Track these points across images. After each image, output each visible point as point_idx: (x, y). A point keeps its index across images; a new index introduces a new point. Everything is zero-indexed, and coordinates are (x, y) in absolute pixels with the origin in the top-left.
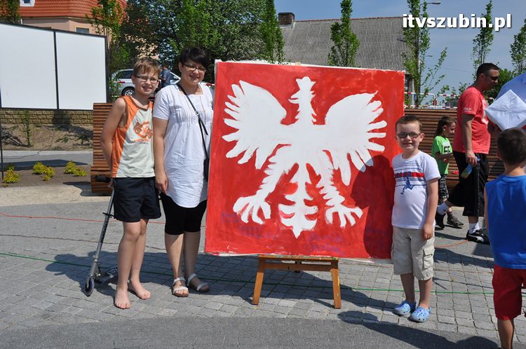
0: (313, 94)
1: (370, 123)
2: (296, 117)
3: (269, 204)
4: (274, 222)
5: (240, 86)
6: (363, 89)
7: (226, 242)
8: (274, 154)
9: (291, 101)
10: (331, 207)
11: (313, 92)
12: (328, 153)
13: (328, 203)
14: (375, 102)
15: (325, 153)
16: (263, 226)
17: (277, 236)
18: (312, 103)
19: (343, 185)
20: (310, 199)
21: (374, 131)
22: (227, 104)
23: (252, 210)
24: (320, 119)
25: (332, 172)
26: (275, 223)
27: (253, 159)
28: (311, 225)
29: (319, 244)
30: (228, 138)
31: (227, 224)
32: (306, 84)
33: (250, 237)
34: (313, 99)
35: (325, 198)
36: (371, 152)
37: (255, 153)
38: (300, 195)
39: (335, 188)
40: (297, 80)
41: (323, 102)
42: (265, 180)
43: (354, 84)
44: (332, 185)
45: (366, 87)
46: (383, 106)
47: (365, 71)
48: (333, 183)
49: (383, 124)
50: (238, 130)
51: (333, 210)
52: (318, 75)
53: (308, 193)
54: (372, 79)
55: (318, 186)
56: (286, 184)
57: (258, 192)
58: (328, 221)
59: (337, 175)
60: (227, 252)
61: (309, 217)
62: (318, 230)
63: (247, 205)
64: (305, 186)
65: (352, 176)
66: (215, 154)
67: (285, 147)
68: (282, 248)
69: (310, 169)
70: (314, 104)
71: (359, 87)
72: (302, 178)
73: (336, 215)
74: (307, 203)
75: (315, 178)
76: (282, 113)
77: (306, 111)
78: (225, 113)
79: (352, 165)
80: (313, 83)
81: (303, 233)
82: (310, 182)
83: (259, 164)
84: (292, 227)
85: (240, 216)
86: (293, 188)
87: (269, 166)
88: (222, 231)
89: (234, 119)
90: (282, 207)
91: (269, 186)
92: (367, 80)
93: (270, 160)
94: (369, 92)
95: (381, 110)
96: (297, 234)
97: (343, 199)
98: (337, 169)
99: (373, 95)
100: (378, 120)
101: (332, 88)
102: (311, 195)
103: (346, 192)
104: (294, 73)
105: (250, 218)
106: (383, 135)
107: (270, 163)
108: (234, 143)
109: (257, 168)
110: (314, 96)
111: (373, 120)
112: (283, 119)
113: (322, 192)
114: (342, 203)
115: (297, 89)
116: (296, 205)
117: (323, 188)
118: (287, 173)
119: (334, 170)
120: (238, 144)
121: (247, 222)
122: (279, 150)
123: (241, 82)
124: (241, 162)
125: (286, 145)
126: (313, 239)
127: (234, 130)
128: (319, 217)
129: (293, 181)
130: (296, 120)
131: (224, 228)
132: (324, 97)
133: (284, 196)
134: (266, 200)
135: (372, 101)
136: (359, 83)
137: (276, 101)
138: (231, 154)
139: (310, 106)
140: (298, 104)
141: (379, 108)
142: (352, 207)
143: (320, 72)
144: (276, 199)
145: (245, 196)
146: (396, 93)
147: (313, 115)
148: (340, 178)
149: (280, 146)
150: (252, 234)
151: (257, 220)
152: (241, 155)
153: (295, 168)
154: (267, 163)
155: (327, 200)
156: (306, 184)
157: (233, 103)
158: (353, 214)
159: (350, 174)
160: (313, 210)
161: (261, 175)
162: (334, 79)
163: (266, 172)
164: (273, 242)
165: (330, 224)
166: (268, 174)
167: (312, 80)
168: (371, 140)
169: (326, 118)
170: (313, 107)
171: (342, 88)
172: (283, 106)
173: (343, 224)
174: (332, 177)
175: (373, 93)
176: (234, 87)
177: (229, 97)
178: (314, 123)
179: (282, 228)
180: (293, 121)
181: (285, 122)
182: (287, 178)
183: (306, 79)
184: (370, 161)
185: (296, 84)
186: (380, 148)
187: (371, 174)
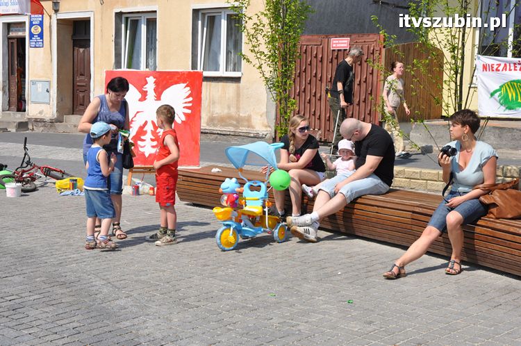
1: (184, 99)
2: (146, 97)
6: (180, 81)
8: (135, 116)
9: (144, 89)
11: (155, 84)
17: (137, 157)
20: (154, 138)
21: (186, 103)
24: (158, 98)
28: (154, 151)
32: (151, 80)
34: (155, 88)
35: (160, 137)
36: (184, 114)
38: (149, 136)
41: (160, 89)
42: (131, 130)
45: (182, 80)
46: (191, 90)
49: (191, 99)
52: (157, 75)
53: (152, 135)
54: (186, 75)
55: (157, 131)
56: (141, 131)
61: (153, 147)
64: (151, 132)
65: (174, 126)
67: (141, 113)
68: (140, 162)
69: (153, 122)
70: (155, 90)
71: (178, 80)
72: (149, 128)
74: (152, 140)
76: (139, 96)
77: (151, 94)
81: (150, 155)
82: (153, 130)
84: (144, 152)
86: (145, 133)
90: (139, 143)
92: (183, 76)
95: (190, 92)
96: (147, 155)
99: (185, 84)
100: (188, 97)
101: (165, 82)
102: (154, 136)
104: (145, 75)
106: (190, 105)
110: (155, 86)
111: (185, 97)
113: (159, 134)
115: (147, 83)
116: (146, 141)
117: (159, 132)
118: (142, 126)
122: (138, 114)
128: (158, 146)
129: (145, 129)
132: (160, 87)
133: (140, 137)
134: (132, 139)
135: (186, 86)
136: (178, 78)
137: (136, 89)
139: (153, 91)
140: (147, 91)
146: (198, 83)
147: (155, 96)
149: (138, 112)
153: (146, 123)
154: (132, 121)
156: (151, 130)
160: (155, 143)
162: (166, 77)
166: (132, 126)
167: (154, 78)
168: (184, 108)
169: (162, 96)
170: (155, 92)
171: (170, 81)
172: (140, 92)
178: (155, 100)
179: (140, 153)
180: (145, 99)
181: (140, 100)
182: (141, 128)
183: (151, 78)
184: (184, 118)
185: (146, 80)
186: (189, 111)
187: (184, 124)
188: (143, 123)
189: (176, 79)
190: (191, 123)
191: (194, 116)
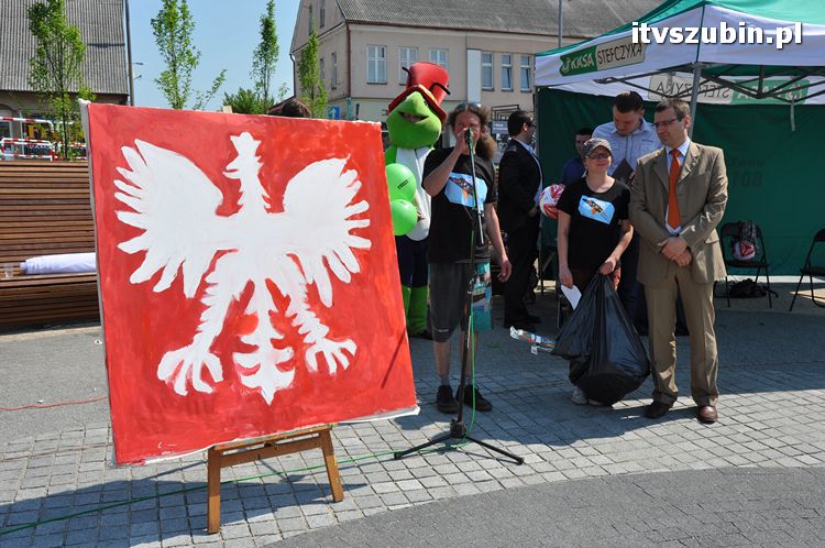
0: (260, 161)
1: (347, 206)
2: (239, 203)
3: (217, 355)
4: (230, 384)
5: (138, 151)
6: (330, 151)
7: (155, 437)
8: (212, 268)
9: (228, 175)
10: (311, 345)
12: (295, 258)
13: (307, 340)
15: (290, 259)
16: (214, 396)
17: (239, 408)
18: (260, 176)
19: (323, 306)
20: (281, 337)
21: (353, 218)
22: (118, 183)
23: (190, 373)
24: (276, 204)
25: (305, 289)
26: (232, 387)
27: (179, 281)
28: (287, 379)
29: (304, 407)
30: (130, 247)
31: (151, 404)
33: (195, 419)
34: (261, 170)
35: (301, 331)
36: (354, 250)
37: (180, 269)
38: (263, 334)
39: (313, 314)
40: (233, 138)
41: (277, 175)
42: (204, 316)
43: (316, 144)
44: (308, 310)
45: (334, 148)
46: (361, 177)
47: (329, 124)
48: (308, 306)
50: (144, 231)
51: (316, 349)
52: (263, 129)
53: (275, 327)
54: (340, 135)
55: (289, 313)
56: (238, 320)
57: (196, 337)
58: (311, 368)
59: (312, 292)
60: (159, 453)
61: (283, 367)
62: (299, 385)
63: (181, 364)
64: (268, 317)
65: (333, 291)
66: (108, 279)
67: (228, 254)
68: (250, 425)
70: (264, 178)
71: (326, 148)
72: (261, 304)
73: (320, 356)
74: (277, 344)
75: (282, 301)
76: (216, 196)
78: (117, 201)
79: (332, 274)
80: (258, 143)
81: (278, 395)
82: (275, 309)
83: (190, 291)
84: (259, 388)
85: (171, 385)
86: (251, 323)
87: (207, 290)
88: (143, 419)
89: (136, 212)
91: (211, 325)
92: (334, 137)
93: (208, 280)
94: (339, 157)
95: (358, 185)
96: (269, 398)
97: (326, 330)
98: (311, 283)
99: (344, 161)
100: (356, 200)
101: (287, 151)
102: (280, 331)
103: (329, 317)
104: (226, 125)
105: (189, 385)
106: (366, 223)
107: (208, 285)
108: (140, 256)
109: (187, 296)
110: (261, 165)
111: (350, 201)
112: (219, 207)
113: (295, 323)
114: (327, 337)
115: (234, 154)
116: (259, 350)
117: (295, 315)
118: (238, 299)
119: (308, 285)
120: (148, 255)
121: (185, 393)
122: (219, 261)
123: (137, 142)
124: (158, 288)
125: (230, 251)
126: (294, 401)
127: (138, 232)
128: (297, 363)
129: (249, 311)
130: (240, 207)
131: (146, 413)
132: (276, 167)
133: (238, 339)
134: (212, 349)
135: (344, 171)
136: (325, 141)
137: (202, 174)
138: (138, 277)
140: (239, 180)
141: (355, 180)
142: (341, 341)
144: (227, 344)
145: (175, 348)
146: (374, 158)
147: (264, 197)
148: (318, 296)
149: (219, 254)
150: (197, 412)
151: (201, 387)
152: (158, 276)
153: (250, 289)
154: (204, 285)
155: (304, 335)
156: (270, 313)
157: (128, 182)
158: (344, 351)
159: (330, 288)
160: (286, 354)
161: (196, 307)
162: (288, 136)
163: (204, 301)
164: (233, 419)
165: (314, 372)
166: (208, 304)
167: (256, 138)
168: (351, 232)
169: (284, 202)
170: (262, 184)
171: (301, 150)
172: (216, 184)
173: (333, 368)
174: (306, 296)
175: (345, 156)
176: (126, 151)
177: (121, 170)
178: (268, 211)
179: (244, 394)
180: (236, 208)
181: (222, 211)
182: (239, 306)
186: (365, 244)
187: (359, 284)
188: (241, 287)
190: (377, 279)
191: (381, 258)
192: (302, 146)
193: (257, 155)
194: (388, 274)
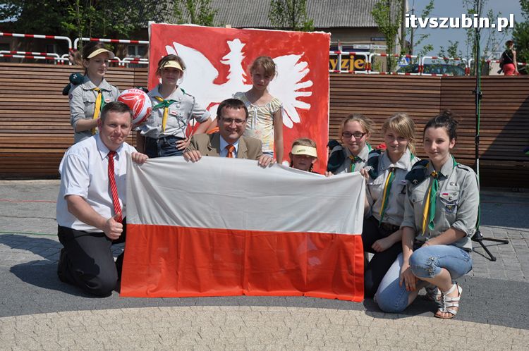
0: (243, 55)
1: (297, 83)
2: (228, 78)
5: (174, 48)
6: (290, 50)
9: (223, 62)
11: (243, 53)
14: (302, 62)
18: (242, 64)
21: (300, 90)
32: (236, 46)
34: (243, 60)
36: (298, 110)
40: (229, 42)
45: (293, 49)
46: (309, 67)
47: (292, 34)
49: (309, 84)
52: (248, 37)
54: (299, 41)
67: (217, 105)
70: (244, 65)
71: (288, 48)
76: (215, 73)
77: (237, 72)
80: (244, 45)
92: (294, 42)
94: (296, 54)
95: (308, 70)
99: (299, 57)
100: (304, 80)
101: (262, 50)
104: (224, 35)
106: (309, 94)
109: (191, 125)
110: (244, 57)
111: (300, 80)
112: (216, 79)
115: (228, 51)
122: (212, 108)
123: (174, 43)
125: (218, 103)
130: (228, 80)
135: (299, 62)
136: (285, 44)
137: (208, 61)
139: (240, 66)
140: (229, 65)
141: (306, 68)
143: (249, 34)
146: (321, 55)
149: (212, 104)
162: (263, 41)
167: (242, 42)
168: (297, 99)
170: (243, 68)
171: (271, 49)
172: (215, 66)
175: (301, 54)
176: (168, 48)
178: (245, 83)
180: (225, 80)
181: (216, 82)
183: (237, 41)
184: (297, 119)
185: (227, 46)
186: (307, 106)
187: (298, 130)
189: (282, 46)
190: (311, 128)
191: (316, 116)
192: (272, 47)
193: (242, 52)
194: (320, 125)
